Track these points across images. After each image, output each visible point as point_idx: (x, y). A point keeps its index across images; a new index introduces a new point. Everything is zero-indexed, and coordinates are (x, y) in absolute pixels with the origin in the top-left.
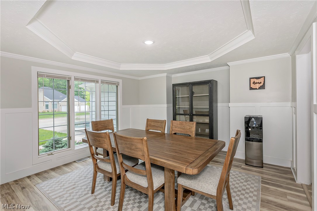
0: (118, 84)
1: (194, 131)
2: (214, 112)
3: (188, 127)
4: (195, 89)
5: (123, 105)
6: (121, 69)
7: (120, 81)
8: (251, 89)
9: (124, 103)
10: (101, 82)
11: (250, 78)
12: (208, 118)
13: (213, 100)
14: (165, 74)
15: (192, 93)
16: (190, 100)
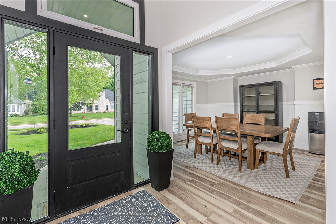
0: (193, 86)
1: (264, 120)
2: (279, 110)
3: (259, 119)
4: (261, 89)
5: (196, 103)
6: (199, 74)
7: (195, 84)
8: (315, 88)
9: (197, 102)
10: (183, 85)
11: (314, 80)
12: (274, 114)
13: (278, 98)
14: (233, 77)
15: (259, 93)
16: (256, 99)
